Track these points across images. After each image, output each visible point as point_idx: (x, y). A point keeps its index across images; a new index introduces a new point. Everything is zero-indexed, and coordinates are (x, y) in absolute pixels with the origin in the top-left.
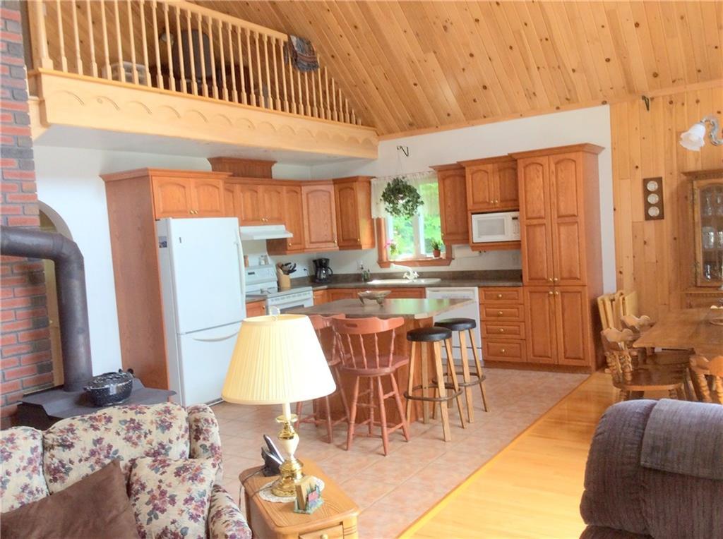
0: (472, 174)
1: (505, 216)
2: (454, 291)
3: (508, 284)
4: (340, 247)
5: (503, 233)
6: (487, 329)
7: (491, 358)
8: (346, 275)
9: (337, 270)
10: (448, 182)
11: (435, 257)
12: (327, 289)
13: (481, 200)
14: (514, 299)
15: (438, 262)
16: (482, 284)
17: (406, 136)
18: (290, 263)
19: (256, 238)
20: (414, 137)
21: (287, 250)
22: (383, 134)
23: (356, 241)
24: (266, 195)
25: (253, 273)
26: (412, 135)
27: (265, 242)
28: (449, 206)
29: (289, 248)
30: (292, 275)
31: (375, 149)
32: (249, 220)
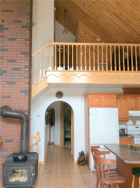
32: (133, 109)
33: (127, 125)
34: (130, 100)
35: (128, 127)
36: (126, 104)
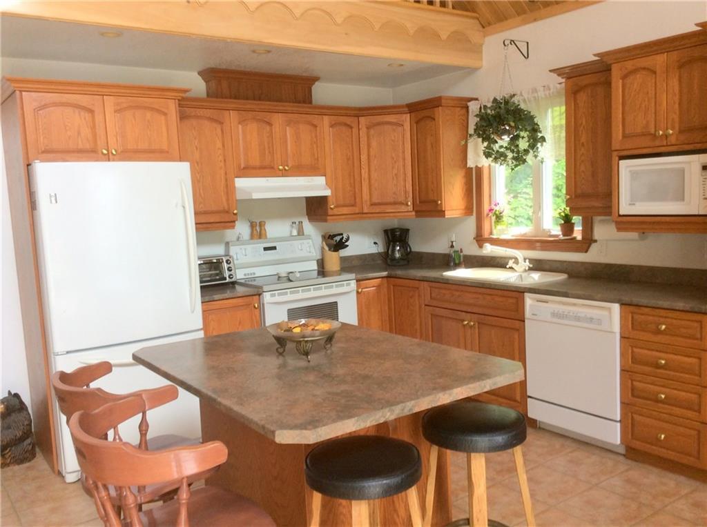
0: (624, 77)
1: (689, 163)
2: (574, 305)
3: (680, 305)
4: (416, 212)
5: (681, 197)
6: (633, 390)
7: (637, 444)
8: (433, 254)
9: (417, 245)
10: (583, 97)
11: (564, 236)
12: (387, 277)
13: (639, 130)
14: (692, 337)
15: (567, 243)
16: (626, 299)
17: (525, 22)
18: (342, 234)
19: (255, 196)
20: (540, 24)
21: (327, 215)
22: (489, 24)
23: (436, 202)
24: (288, 128)
25: (274, 248)
26: (535, 20)
27: (304, 200)
28: (583, 144)
29: (330, 212)
30: (344, 253)
31: (477, 50)
32: (254, 168)
33: (227, 244)
34: (240, 126)
35: (234, 251)
36: (223, 146)
